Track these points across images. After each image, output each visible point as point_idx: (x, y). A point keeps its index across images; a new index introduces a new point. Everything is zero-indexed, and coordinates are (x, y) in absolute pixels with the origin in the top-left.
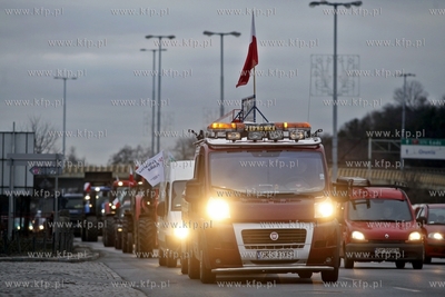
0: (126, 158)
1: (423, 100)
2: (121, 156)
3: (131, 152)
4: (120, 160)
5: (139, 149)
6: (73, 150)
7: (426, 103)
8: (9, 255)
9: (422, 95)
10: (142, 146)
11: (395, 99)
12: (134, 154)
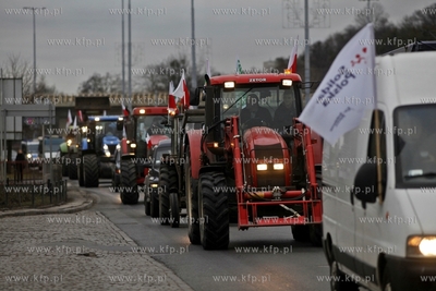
0: (95, 85)
1: (384, 21)
2: (91, 84)
3: (100, 80)
4: (90, 87)
5: (108, 76)
6: (43, 78)
7: (387, 24)
8: (10, 208)
9: (383, 16)
10: (112, 74)
11: (357, 21)
12: (103, 82)
